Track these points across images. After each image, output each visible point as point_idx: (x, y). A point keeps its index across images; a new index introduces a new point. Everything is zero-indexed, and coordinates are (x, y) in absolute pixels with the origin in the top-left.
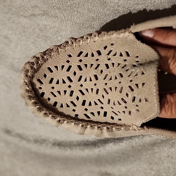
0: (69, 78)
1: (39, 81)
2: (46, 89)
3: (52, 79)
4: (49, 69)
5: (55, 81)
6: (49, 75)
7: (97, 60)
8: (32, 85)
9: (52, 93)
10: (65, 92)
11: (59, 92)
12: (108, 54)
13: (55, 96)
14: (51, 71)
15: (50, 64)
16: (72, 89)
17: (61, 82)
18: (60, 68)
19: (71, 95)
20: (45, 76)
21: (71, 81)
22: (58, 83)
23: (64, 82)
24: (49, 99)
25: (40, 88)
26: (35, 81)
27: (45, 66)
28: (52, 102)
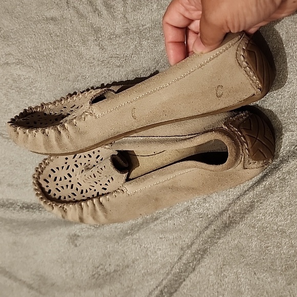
0: (69, 174)
1: (45, 180)
2: (51, 187)
3: (56, 178)
4: (52, 170)
5: (58, 179)
6: (53, 176)
7: (89, 161)
8: (40, 185)
9: (57, 189)
10: (67, 186)
11: (62, 187)
12: (97, 158)
13: (59, 191)
14: (54, 172)
15: (52, 165)
16: (72, 183)
17: (63, 178)
18: (60, 168)
19: (72, 188)
20: (50, 176)
21: (70, 176)
22: (61, 180)
23: (65, 178)
24: (55, 195)
25: (47, 186)
26: (41, 181)
27: (48, 168)
28: (57, 197)
